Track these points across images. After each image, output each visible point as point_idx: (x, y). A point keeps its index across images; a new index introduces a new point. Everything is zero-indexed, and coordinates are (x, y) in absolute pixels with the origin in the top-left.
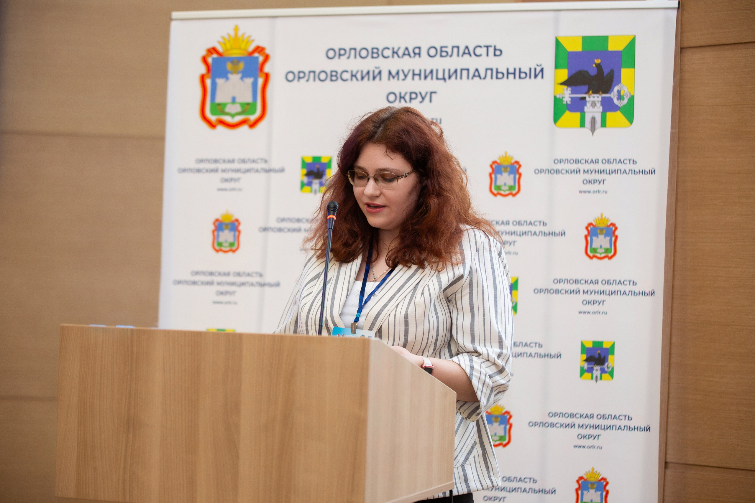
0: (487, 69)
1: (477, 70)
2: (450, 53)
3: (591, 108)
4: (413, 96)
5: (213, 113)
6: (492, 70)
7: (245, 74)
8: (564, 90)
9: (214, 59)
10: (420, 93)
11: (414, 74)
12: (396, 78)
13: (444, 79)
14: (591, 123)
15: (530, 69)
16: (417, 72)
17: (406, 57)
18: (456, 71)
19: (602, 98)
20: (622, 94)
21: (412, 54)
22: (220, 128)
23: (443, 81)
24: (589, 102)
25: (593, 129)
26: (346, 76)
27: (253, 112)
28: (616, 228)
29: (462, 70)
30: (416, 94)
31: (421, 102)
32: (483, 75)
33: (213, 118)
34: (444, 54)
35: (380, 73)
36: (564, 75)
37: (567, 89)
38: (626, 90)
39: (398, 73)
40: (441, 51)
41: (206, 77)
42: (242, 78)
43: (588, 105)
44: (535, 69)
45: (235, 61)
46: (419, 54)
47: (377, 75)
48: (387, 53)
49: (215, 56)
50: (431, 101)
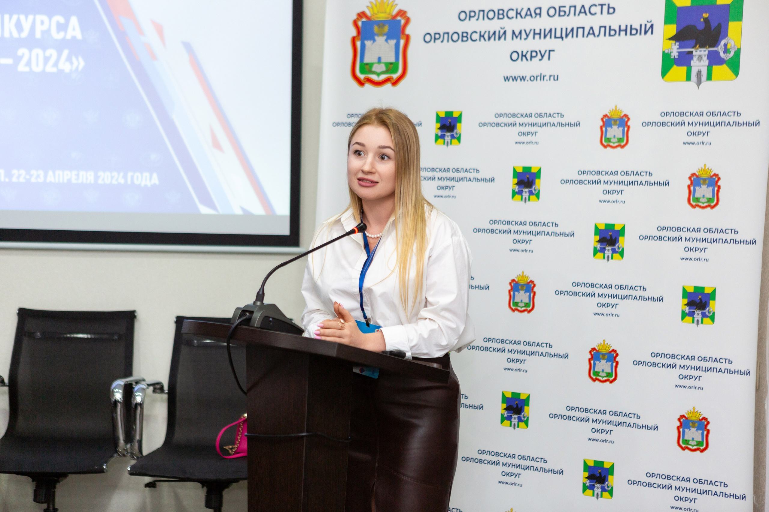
0: (600, 27)
1: (592, 28)
2: (567, 13)
3: (698, 61)
4: (534, 54)
5: (362, 72)
6: (605, 27)
7: (389, 36)
8: (672, 45)
9: (363, 22)
10: (540, 51)
11: (535, 34)
12: (519, 37)
13: (562, 37)
14: (697, 76)
15: (641, 25)
16: (537, 31)
17: (528, 18)
18: (572, 30)
19: (709, 51)
20: (728, 47)
21: (533, 15)
22: (368, 86)
23: (561, 39)
24: (696, 55)
25: (699, 83)
26: (475, 36)
27: (396, 71)
28: (719, 179)
29: (578, 28)
30: (536, 52)
31: (540, 60)
32: (597, 33)
33: (362, 77)
34: (562, 13)
35: (505, 33)
36: (673, 30)
37: (675, 44)
38: (733, 43)
39: (520, 33)
40: (560, 11)
41: (356, 39)
42: (386, 40)
43: (695, 59)
44: (646, 25)
45: (381, 24)
46: (540, 14)
47: (501, 35)
48: (512, 14)
49: (364, 20)
50: (549, 59)
